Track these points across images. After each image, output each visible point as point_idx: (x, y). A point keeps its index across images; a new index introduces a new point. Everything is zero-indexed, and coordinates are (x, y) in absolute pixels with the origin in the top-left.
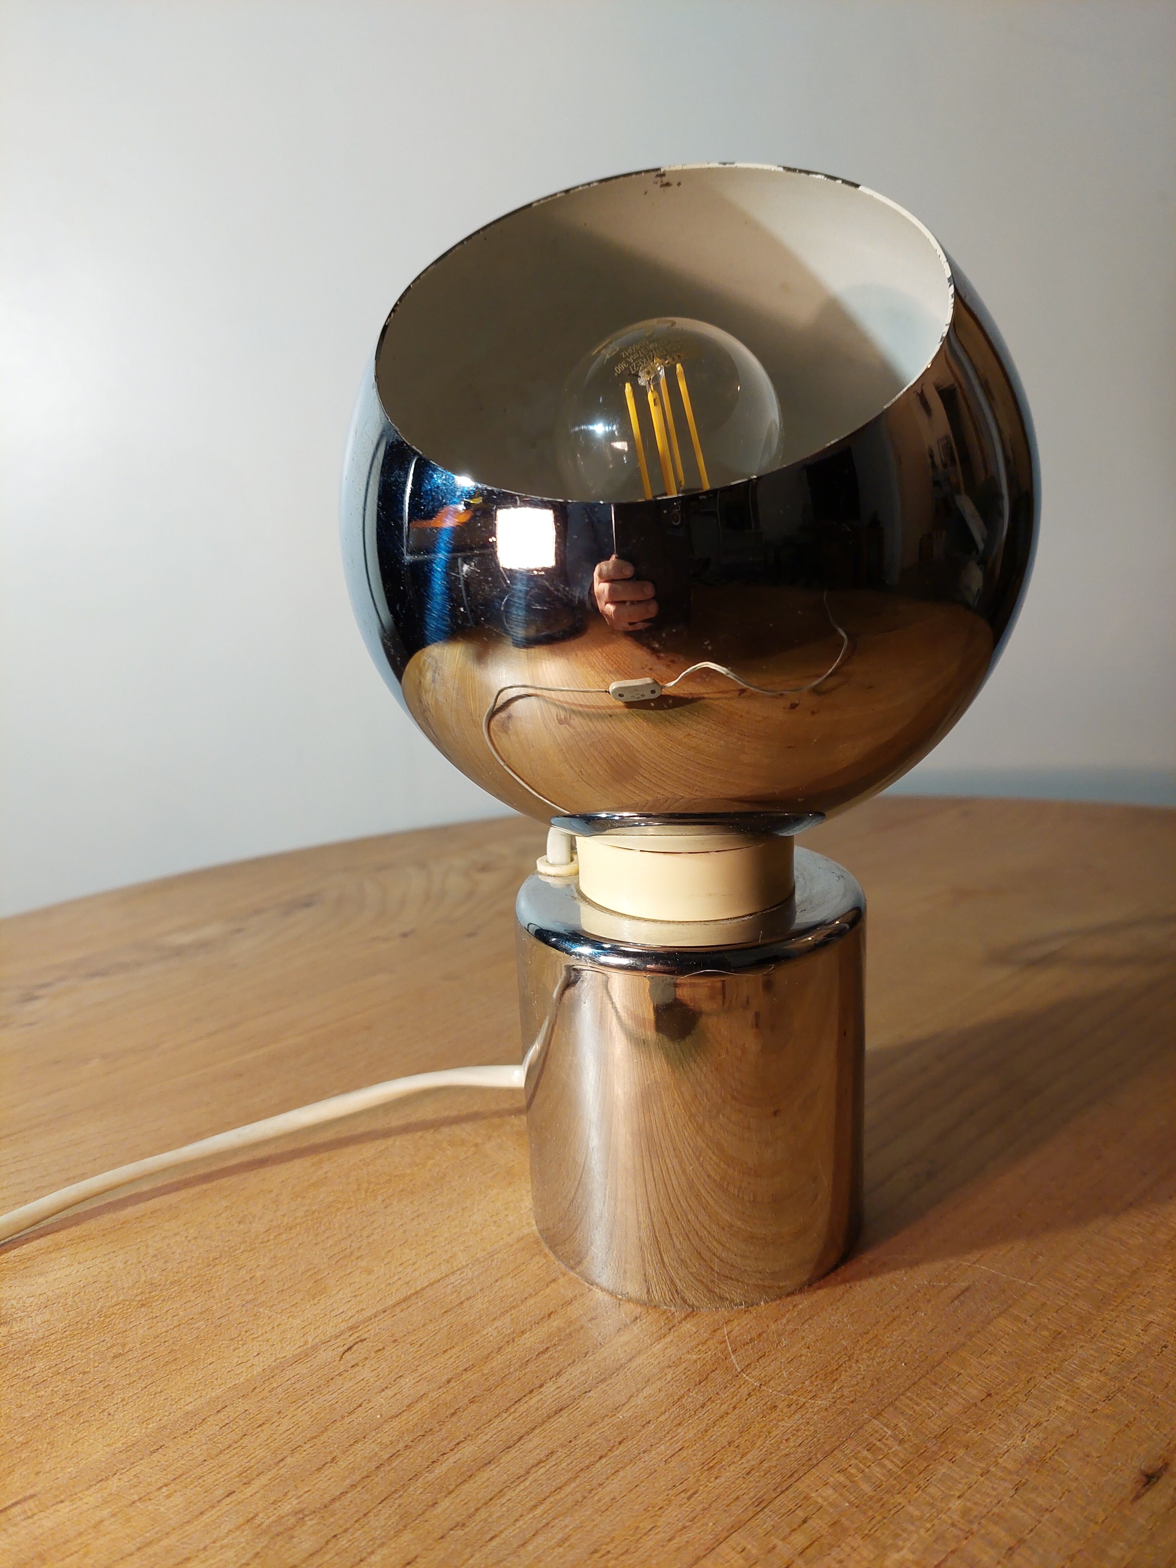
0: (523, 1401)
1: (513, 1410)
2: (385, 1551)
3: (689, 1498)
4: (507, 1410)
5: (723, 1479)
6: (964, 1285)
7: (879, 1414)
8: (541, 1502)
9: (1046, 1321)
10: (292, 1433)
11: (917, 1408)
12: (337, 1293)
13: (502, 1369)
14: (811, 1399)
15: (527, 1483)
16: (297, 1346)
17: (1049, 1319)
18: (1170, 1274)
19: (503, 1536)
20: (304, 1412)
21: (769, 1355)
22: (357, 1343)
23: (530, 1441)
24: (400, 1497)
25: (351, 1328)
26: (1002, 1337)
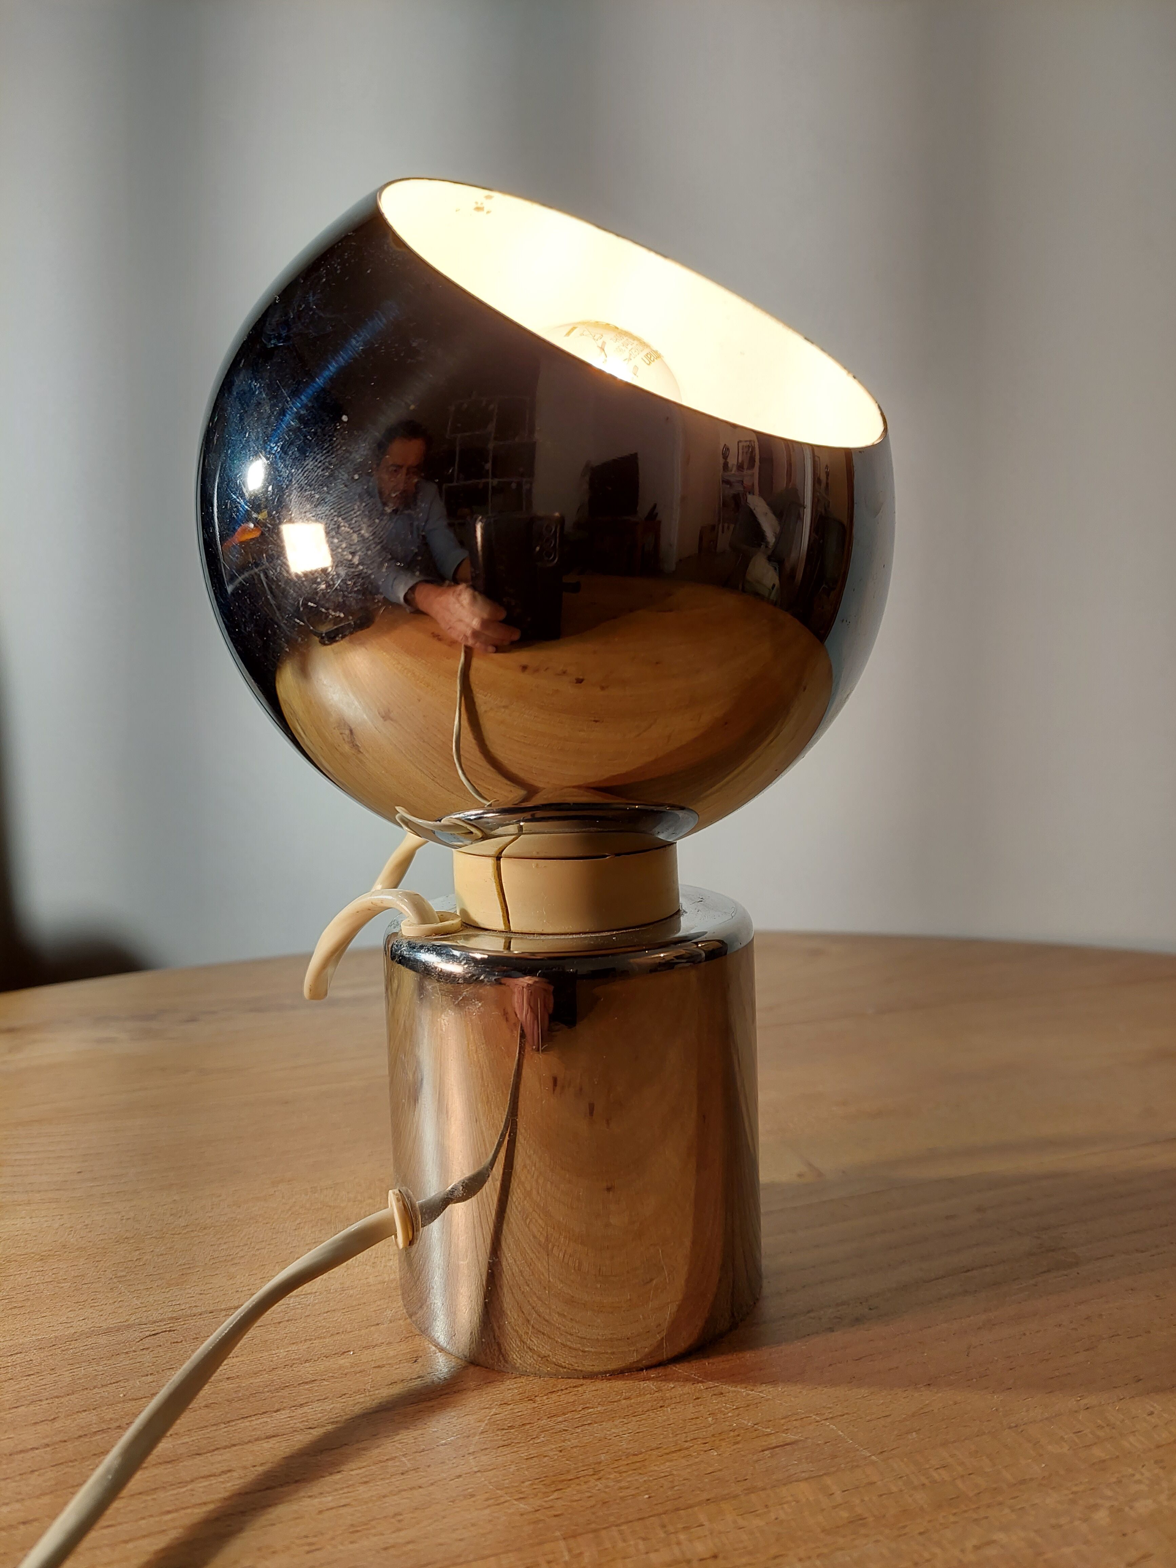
0: (249, 1419)
1: (234, 1423)
2: (17, 1506)
3: (308, 1552)
4: (229, 1422)
5: (356, 1546)
6: (791, 1437)
7: (574, 1536)
8: (176, 1511)
9: (858, 1501)
10: (45, 1389)
11: (621, 1544)
12: (190, 1288)
13: (259, 1386)
14: (515, 1500)
15: (184, 1489)
16: (119, 1321)
17: (863, 1501)
18: (1071, 1496)
19: (119, 1528)
20: (71, 1375)
21: (514, 1446)
22: (165, 1331)
23: (221, 1455)
24: (73, 1466)
25: (172, 1318)
26: (787, 1502)
